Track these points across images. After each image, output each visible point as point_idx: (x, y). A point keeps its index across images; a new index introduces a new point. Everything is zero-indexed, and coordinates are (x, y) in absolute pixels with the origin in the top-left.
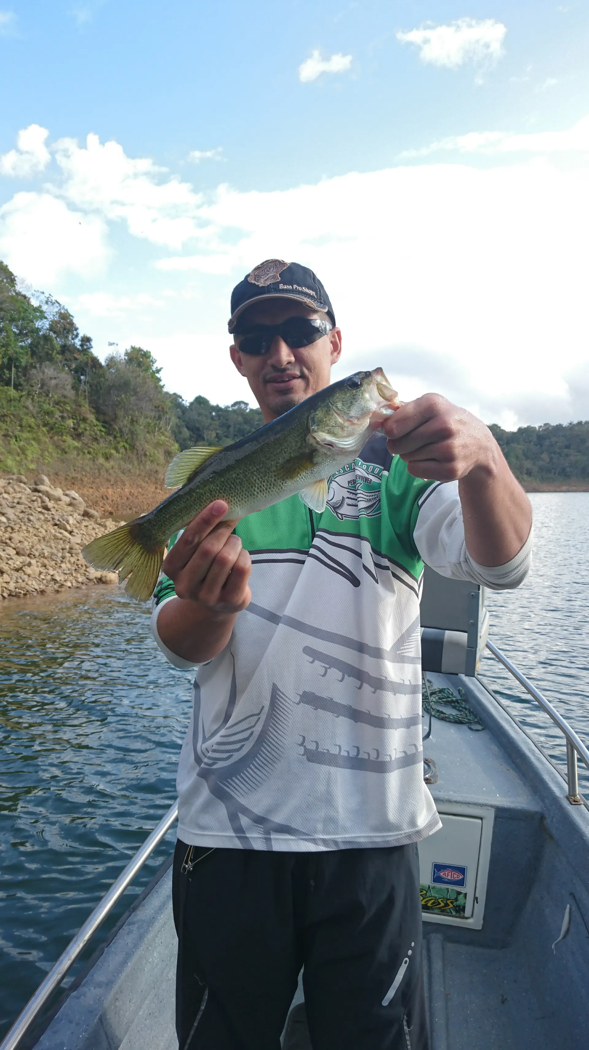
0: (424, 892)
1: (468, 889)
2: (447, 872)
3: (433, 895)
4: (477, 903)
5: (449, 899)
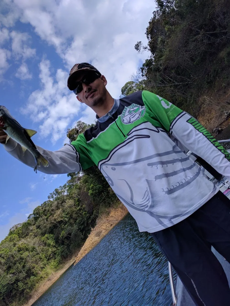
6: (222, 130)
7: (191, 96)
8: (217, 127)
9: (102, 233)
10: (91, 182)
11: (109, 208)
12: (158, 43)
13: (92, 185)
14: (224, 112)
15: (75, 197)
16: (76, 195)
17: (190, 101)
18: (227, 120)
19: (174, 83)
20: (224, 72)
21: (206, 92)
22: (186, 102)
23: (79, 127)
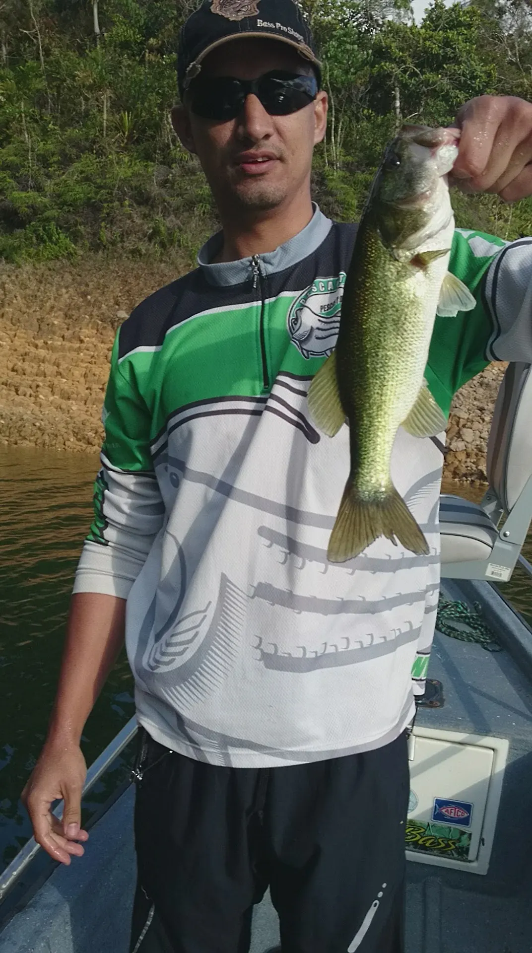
0: (423, 830)
1: (474, 828)
2: (449, 809)
3: (433, 834)
4: (483, 845)
5: (451, 840)
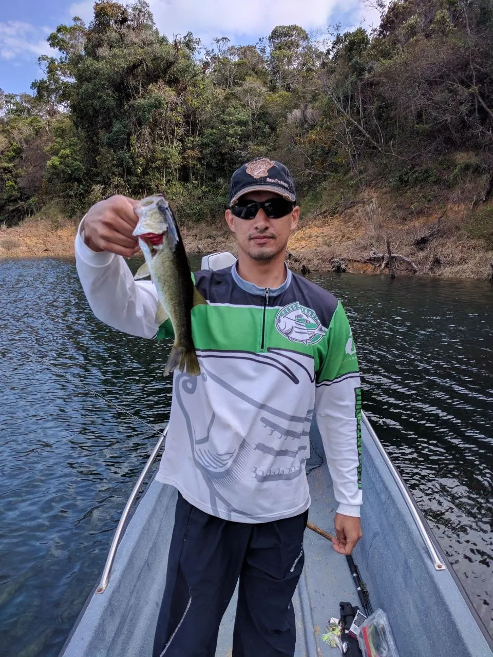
6: (344, 271)
7: (361, 172)
8: (342, 260)
9: (18, 250)
10: (70, 145)
11: (66, 219)
12: (402, 24)
13: (68, 152)
14: (373, 248)
15: (17, 138)
16: (21, 136)
17: (351, 178)
18: (365, 262)
19: (360, 123)
20: (435, 188)
21: (385, 190)
22: (346, 173)
23: (135, 15)
